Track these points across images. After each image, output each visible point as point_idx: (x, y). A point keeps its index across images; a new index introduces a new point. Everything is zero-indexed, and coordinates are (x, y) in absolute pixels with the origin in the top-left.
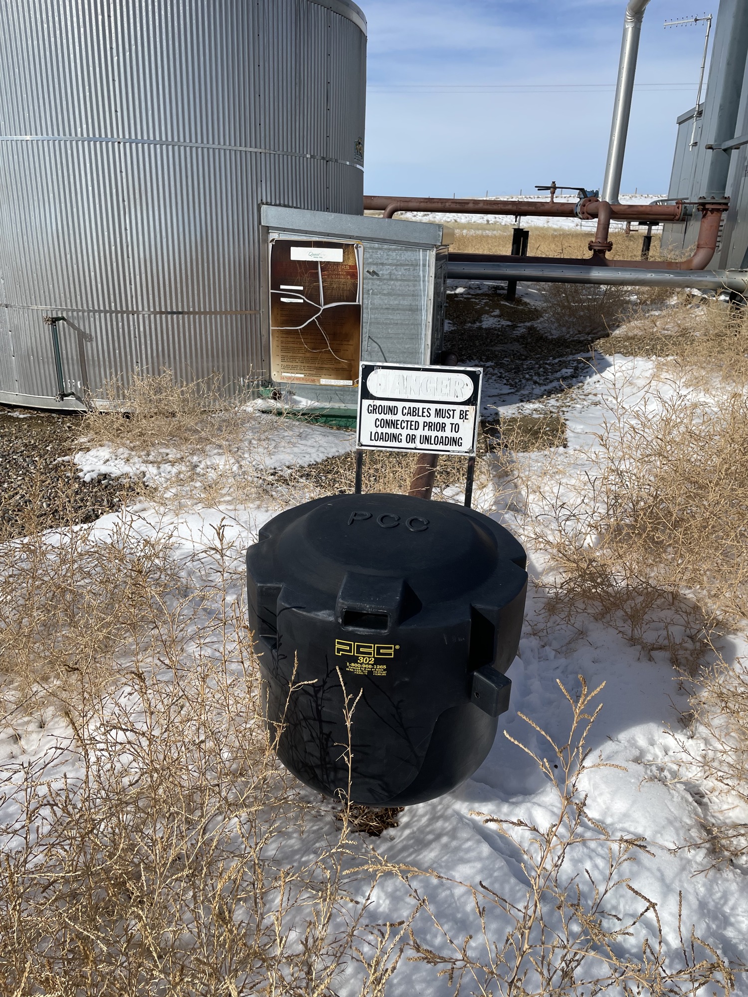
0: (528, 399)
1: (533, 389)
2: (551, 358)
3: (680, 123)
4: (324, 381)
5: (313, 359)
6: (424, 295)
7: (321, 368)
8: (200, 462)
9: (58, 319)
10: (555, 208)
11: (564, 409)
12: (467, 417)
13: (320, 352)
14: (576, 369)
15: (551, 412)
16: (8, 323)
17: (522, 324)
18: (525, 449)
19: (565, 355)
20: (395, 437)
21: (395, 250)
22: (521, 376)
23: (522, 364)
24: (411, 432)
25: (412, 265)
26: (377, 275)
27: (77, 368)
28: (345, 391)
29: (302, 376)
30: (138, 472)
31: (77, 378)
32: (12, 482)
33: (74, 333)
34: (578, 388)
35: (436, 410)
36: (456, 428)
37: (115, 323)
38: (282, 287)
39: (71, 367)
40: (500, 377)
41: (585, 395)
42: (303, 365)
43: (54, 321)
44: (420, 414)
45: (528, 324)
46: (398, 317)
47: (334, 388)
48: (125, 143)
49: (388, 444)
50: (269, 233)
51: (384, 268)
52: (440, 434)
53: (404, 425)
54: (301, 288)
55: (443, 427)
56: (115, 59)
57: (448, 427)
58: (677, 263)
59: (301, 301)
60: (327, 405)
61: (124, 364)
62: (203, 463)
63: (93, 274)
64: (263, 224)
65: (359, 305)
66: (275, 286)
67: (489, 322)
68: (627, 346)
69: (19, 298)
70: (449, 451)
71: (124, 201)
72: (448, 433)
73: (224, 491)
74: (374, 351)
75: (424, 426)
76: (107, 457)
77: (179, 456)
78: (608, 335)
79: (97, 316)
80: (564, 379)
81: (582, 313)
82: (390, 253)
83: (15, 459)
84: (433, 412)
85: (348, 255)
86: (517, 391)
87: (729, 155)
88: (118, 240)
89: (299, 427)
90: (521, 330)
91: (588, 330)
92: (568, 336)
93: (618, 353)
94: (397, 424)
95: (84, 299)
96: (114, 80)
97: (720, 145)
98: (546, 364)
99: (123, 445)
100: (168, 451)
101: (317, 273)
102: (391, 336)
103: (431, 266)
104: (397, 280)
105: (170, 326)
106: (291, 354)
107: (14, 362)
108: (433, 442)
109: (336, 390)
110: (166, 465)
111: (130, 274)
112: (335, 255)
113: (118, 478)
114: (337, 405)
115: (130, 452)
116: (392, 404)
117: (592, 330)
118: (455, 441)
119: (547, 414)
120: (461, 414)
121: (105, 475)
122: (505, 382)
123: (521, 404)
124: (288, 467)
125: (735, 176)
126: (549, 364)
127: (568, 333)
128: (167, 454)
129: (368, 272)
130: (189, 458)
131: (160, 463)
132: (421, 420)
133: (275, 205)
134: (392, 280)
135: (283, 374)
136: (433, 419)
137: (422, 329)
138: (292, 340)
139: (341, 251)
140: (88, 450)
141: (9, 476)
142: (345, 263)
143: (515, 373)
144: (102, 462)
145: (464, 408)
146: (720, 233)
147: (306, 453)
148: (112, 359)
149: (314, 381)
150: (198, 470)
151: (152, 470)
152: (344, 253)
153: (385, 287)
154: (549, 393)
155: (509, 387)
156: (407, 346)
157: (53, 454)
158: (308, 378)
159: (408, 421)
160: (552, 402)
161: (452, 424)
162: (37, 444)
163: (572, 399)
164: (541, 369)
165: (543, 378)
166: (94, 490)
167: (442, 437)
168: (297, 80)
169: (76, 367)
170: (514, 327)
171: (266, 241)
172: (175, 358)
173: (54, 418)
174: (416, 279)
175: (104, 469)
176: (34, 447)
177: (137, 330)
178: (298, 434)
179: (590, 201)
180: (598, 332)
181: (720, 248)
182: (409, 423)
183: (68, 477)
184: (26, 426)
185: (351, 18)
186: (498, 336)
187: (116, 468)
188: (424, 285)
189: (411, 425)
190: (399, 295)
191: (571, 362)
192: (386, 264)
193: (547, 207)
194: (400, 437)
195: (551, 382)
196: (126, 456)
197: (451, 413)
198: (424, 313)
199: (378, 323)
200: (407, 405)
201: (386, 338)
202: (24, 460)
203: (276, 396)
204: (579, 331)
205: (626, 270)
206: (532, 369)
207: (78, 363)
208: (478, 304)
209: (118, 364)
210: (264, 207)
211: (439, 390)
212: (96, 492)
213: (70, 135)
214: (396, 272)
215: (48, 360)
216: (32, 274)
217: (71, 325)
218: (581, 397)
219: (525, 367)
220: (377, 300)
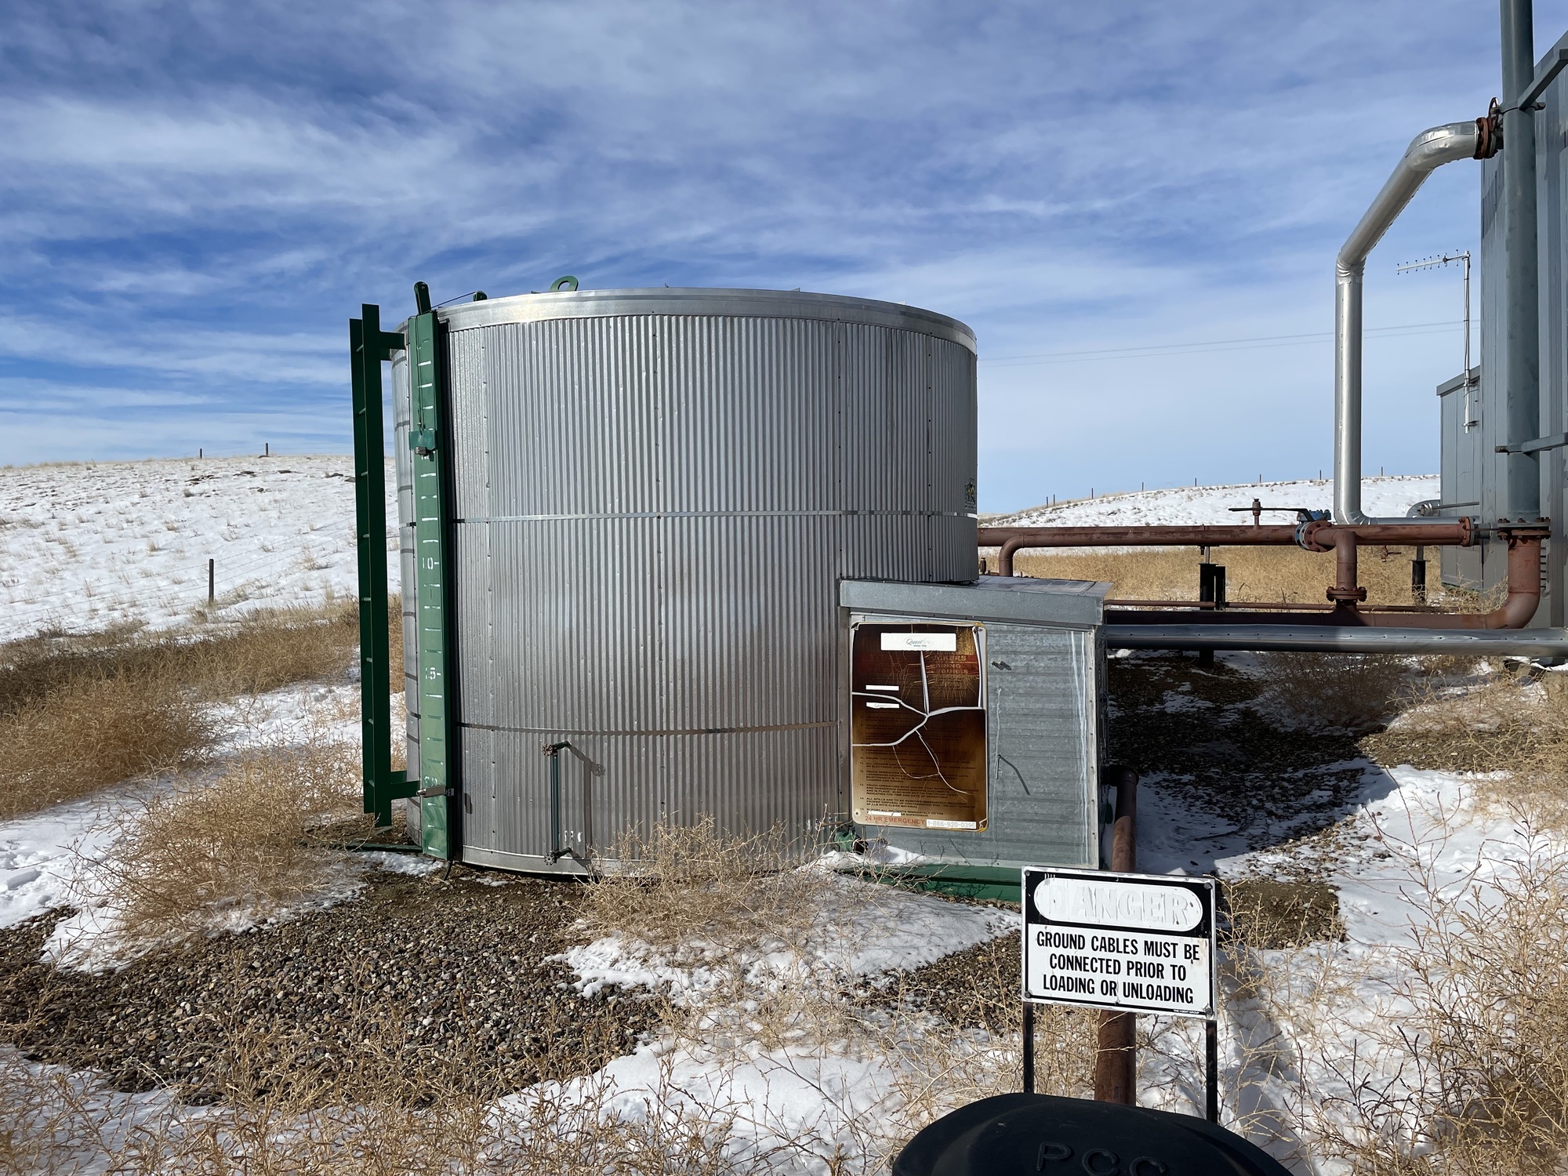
0: (1260, 844)
1: (1268, 825)
2: (1290, 769)
3: (1442, 395)
4: (931, 823)
5: (915, 790)
6: (1082, 695)
7: (927, 803)
8: (751, 964)
9: (560, 746)
10: (1264, 534)
11: (1328, 865)
12: (1197, 956)
13: (925, 779)
14: (1336, 789)
15: (1307, 870)
16: (492, 752)
17: (1231, 706)
18: (1274, 944)
19: (1312, 764)
20: (1083, 985)
21: (1033, 633)
22: (1245, 802)
23: (1242, 779)
24: (1110, 978)
25: (1059, 653)
26: (1008, 667)
27: (579, 814)
28: (964, 838)
29: (899, 814)
30: (661, 981)
31: (577, 829)
32: (481, 998)
33: (580, 763)
34: (1346, 825)
35: (1146, 942)
36: (1180, 972)
37: (635, 749)
38: (868, 687)
39: (571, 813)
40: (1209, 802)
41: (1360, 838)
42: (899, 798)
43: (556, 749)
44: (1121, 948)
45: (1241, 706)
46: (1043, 726)
47: (947, 833)
48: (666, 518)
49: (1073, 995)
50: (850, 615)
51: (1018, 658)
52: (1155, 982)
53: (1097, 965)
54: (896, 688)
55: (1159, 971)
56: (660, 421)
57: (1168, 972)
58: (1479, 616)
59: (897, 706)
60: (937, 860)
61: (644, 806)
62: (756, 965)
63: (612, 683)
64: (842, 605)
65: (983, 711)
66: (859, 686)
67: (1175, 703)
68: (1417, 750)
69: (511, 718)
70: (1172, 1010)
71: (660, 587)
72: (1168, 981)
73: (789, 1019)
74: (1007, 777)
75: (1129, 969)
76: (615, 955)
77: (719, 953)
78: (1381, 729)
79: (613, 740)
80: (1319, 807)
81: (1330, 692)
82: (1026, 637)
83: (485, 958)
84: (1141, 946)
85: (964, 641)
86: (1241, 829)
87: (1537, 460)
88: (649, 638)
89: (897, 898)
90: (1230, 718)
91: (1344, 719)
92: (1311, 729)
93: (1406, 762)
94: (1085, 964)
95: (598, 717)
96: (657, 445)
97: (1519, 446)
98: (1283, 779)
99: (640, 935)
100: (703, 944)
101: (920, 667)
102: (1034, 754)
103: (1089, 653)
104: (1038, 674)
105: (711, 750)
106: (881, 783)
107: (493, 806)
108: (1144, 995)
109: (950, 837)
110: (701, 970)
111: (661, 681)
112: (945, 643)
113: (631, 991)
114: (953, 860)
115: (648, 946)
116: (1075, 931)
117: (1352, 720)
118: (1181, 995)
119: (1299, 873)
120: (1186, 951)
121: (613, 986)
122: (1218, 811)
123: (1252, 854)
124: (886, 973)
125: (1552, 486)
126: (1289, 780)
127: (1312, 724)
128: (703, 951)
129: (994, 664)
130: (735, 957)
131: (692, 965)
132: (1123, 959)
133: (860, 579)
134: (1031, 674)
135: (870, 812)
136: (1142, 957)
137: (1080, 744)
138: (883, 762)
139: (954, 636)
140: (588, 942)
141: (476, 987)
142: (960, 653)
143: (1233, 795)
144: (608, 963)
145: (1192, 941)
146: (1543, 568)
147: (911, 947)
148: (629, 799)
149: (916, 822)
150: (750, 977)
151: (680, 978)
152: (957, 638)
153: (1020, 684)
154: (1297, 834)
155: (1225, 821)
156: (1060, 770)
157: (538, 948)
158: (907, 817)
159: (1101, 960)
160: (1306, 851)
161: (1174, 966)
162: (517, 932)
163: (1340, 847)
164: (1277, 790)
165: (1282, 806)
166: (597, 1014)
167: (1159, 987)
168: (889, 423)
169: (577, 811)
170: (1218, 711)
171: (846, 626)
172: (715, 795)
173: (539, 886)
174: (1067, 673)
175: (611, 977)
176: (513, 938)
177: (665, 757)
178: (896, 912)
179: (1319, 526)
180: (1363, 722)
181: (1548, 590)
182: (1104, 962)
183: (561, 989)
184: (501, 901)
185: (957, 340)
186: (1194, 726)
187: (630, 975)
188: (1080, 681)
189: (1108, 966)
190: (1042, 695)
191: (1326, 778)
192: (1020, 653)
193: (1250, 534)
194: (1091, 985)
195: (1297, 812)
196: (641, 953)
197: (1171, 949)
198: (1082, 720)
199: (1012, 736)
200: (1100, 933)
201: (1025, 757)
202: (499, 959)
203: (859, 849)
204: (1330, 721)
205: (1396, 632)
206: (1260, 788)
207: (580, 806)
208: (1155, 674)
209: (636, 806)
210: (844, 584)
211: (1148, 911)
212: (600, 1016)
213: (598, 512)
214: (1036, 664)
215: (540, 802)
216: (532, 687)
217: (576, 752)
218: (1353, 841)
219: (1248, 784)
220: (1009, 705)
